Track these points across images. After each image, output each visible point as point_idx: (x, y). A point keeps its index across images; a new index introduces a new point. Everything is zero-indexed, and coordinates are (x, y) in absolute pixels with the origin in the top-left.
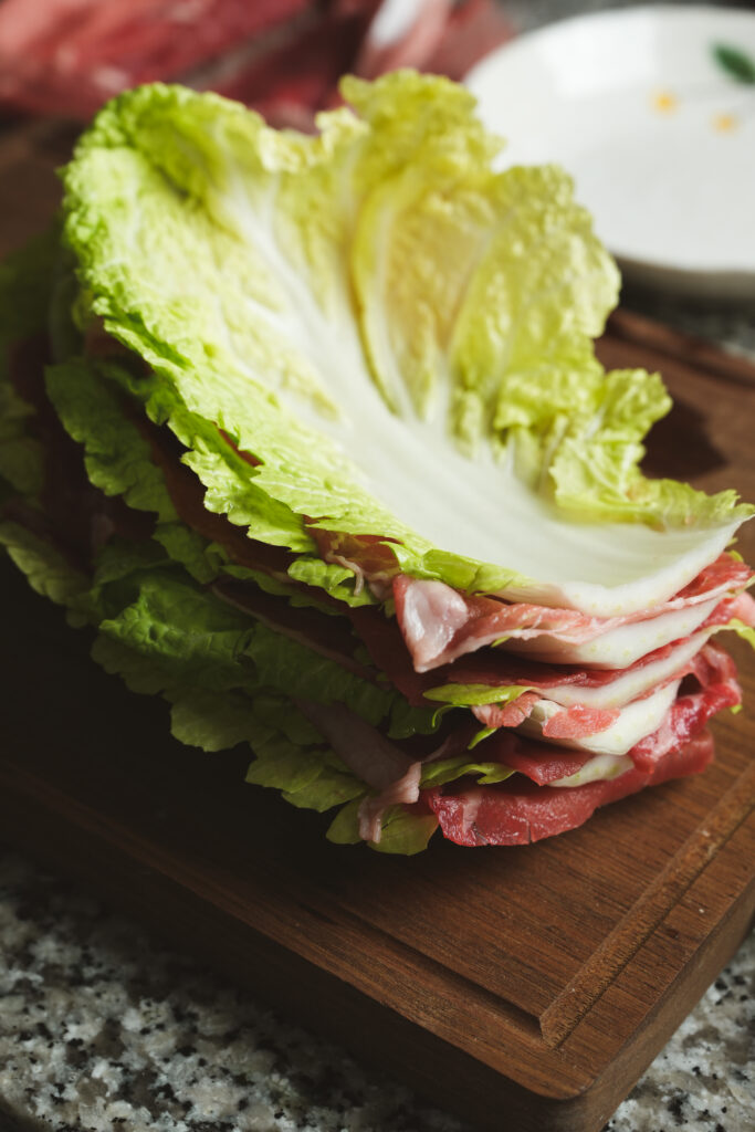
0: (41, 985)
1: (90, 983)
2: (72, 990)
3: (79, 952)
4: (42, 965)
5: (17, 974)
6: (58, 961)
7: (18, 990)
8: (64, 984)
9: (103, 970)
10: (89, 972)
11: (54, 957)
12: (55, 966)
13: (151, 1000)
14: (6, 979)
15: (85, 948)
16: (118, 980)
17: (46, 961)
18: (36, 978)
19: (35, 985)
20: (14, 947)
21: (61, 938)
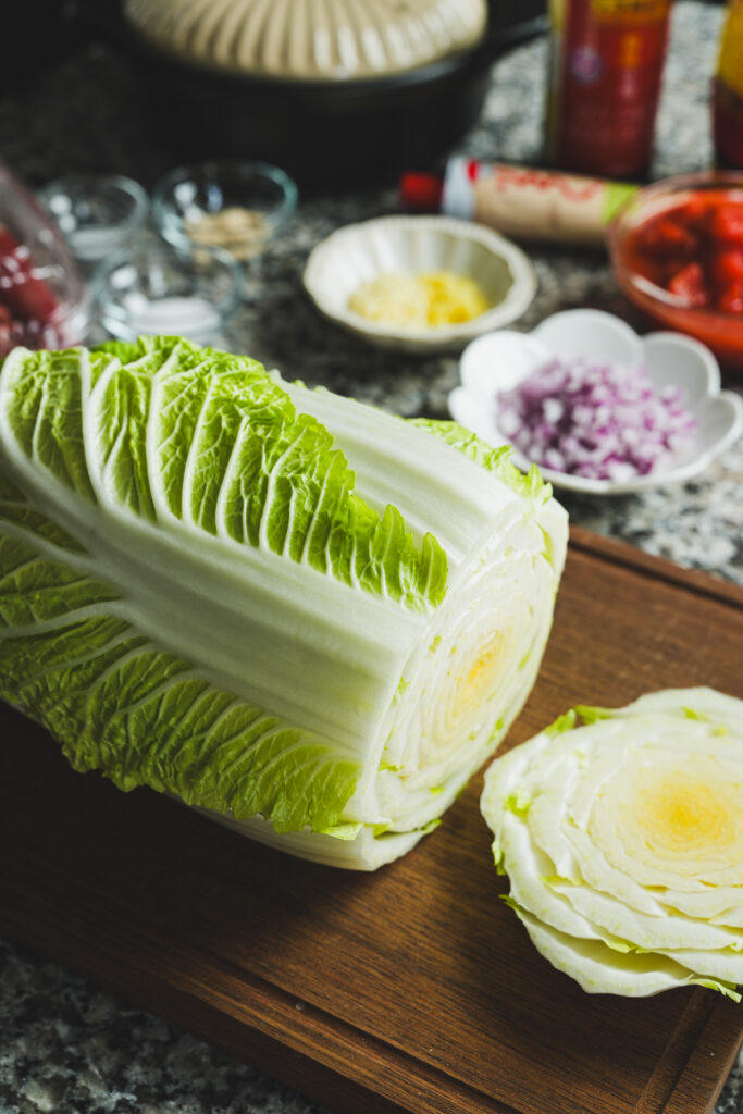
0: (136, 1102)
1: (172, 1098)
2: (160, 1104)
3: (159, 1072)
4: (134, 1086)
5: (117, 1096)
6: (146, 1082)
7: (120, 1109)
8: (153, 1100)
9: (180, 1086)
10: (170, 1089)
11: (141, 1079)
12: (143, 1086)
13: (219, 1107)
14: (109, 1101)
15: (164, 1069)
16: (193, 1093)
17: (136, 1083)
18: (131, 1097)
19: (131, 1103)
20: (110, 1073)
21: (145, 1062)
